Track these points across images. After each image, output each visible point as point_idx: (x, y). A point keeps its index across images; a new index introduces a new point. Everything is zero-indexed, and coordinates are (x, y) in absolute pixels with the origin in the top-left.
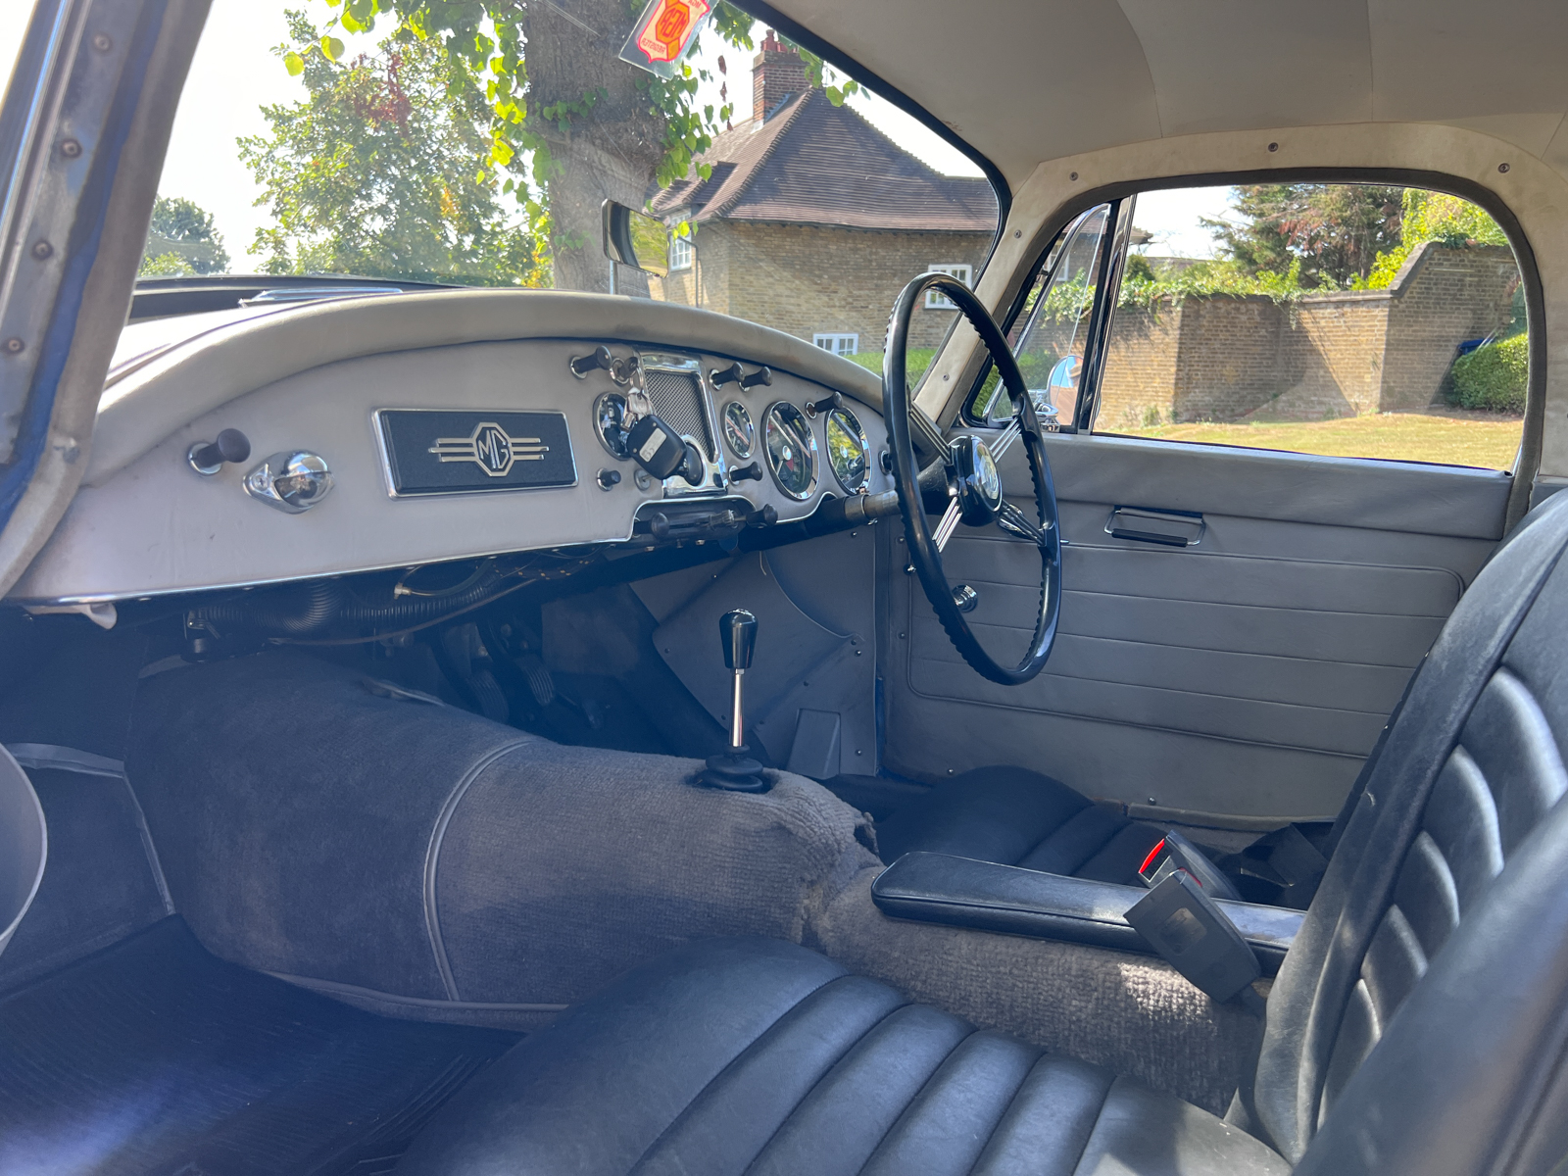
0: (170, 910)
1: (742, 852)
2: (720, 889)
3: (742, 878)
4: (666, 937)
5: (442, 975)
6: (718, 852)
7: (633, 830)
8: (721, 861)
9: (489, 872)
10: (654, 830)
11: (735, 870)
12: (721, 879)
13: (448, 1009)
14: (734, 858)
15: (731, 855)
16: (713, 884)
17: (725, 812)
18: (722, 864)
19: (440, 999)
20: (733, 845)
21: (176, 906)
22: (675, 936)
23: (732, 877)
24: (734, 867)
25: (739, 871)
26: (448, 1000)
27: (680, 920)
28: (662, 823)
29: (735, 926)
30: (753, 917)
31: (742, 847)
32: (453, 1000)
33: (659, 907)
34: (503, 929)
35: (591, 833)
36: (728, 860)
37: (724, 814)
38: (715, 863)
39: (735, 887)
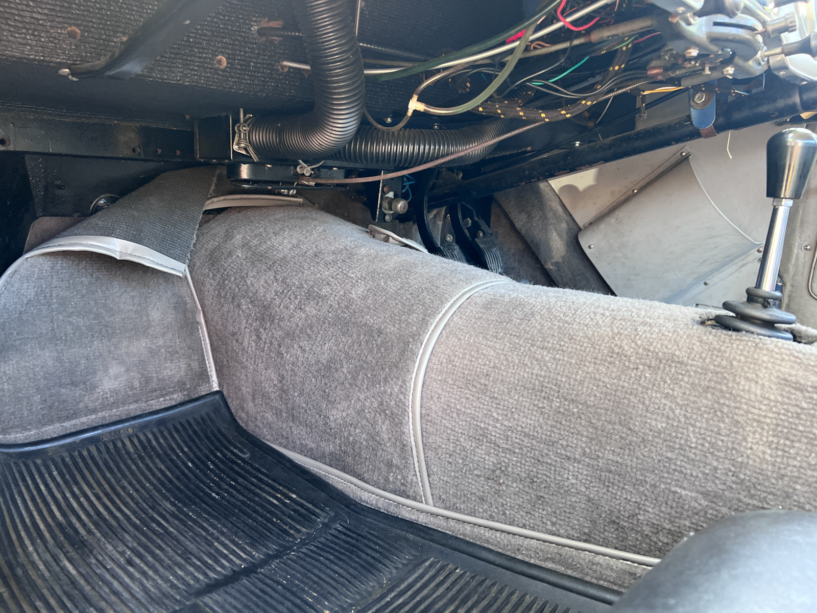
0: (216, 387)
1: (792, 409)
2: (755, 447)
3: (788, 439)
4: (673, 489)
5: (419, 479)
6: (757, 404)
7: (641, 367)
8: (759, 415)
9: (474, 389)
10: (668, 368)
11: (780, 429)
12: (757, 436)
13: (422, 511)
14: (779, 414)
15: (774, 409)
16: (745, 439)
17: (765, 358)
18: (762, 419)
19: (415, 499)
20: (780, 399)
21: (220, 385)
22: (684, 489)
23: (774, 436)
24: (778, 425)
25: (785, 430)
26: (422, 502)
27: (694, 474)
28: (678, 362)
29: (770, 493)
30: (798, 487)
31: (794, 402)
32: (427, 503)
33: (669, 455)
34: (484, 447)
35: (587, 364)
36: (770, 415)
37: (764, 362)
38: (750, 416)
39: (777, 448)
